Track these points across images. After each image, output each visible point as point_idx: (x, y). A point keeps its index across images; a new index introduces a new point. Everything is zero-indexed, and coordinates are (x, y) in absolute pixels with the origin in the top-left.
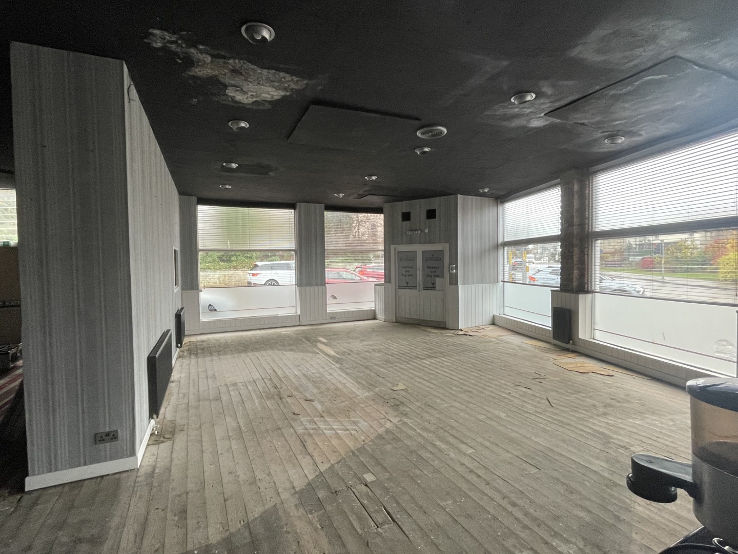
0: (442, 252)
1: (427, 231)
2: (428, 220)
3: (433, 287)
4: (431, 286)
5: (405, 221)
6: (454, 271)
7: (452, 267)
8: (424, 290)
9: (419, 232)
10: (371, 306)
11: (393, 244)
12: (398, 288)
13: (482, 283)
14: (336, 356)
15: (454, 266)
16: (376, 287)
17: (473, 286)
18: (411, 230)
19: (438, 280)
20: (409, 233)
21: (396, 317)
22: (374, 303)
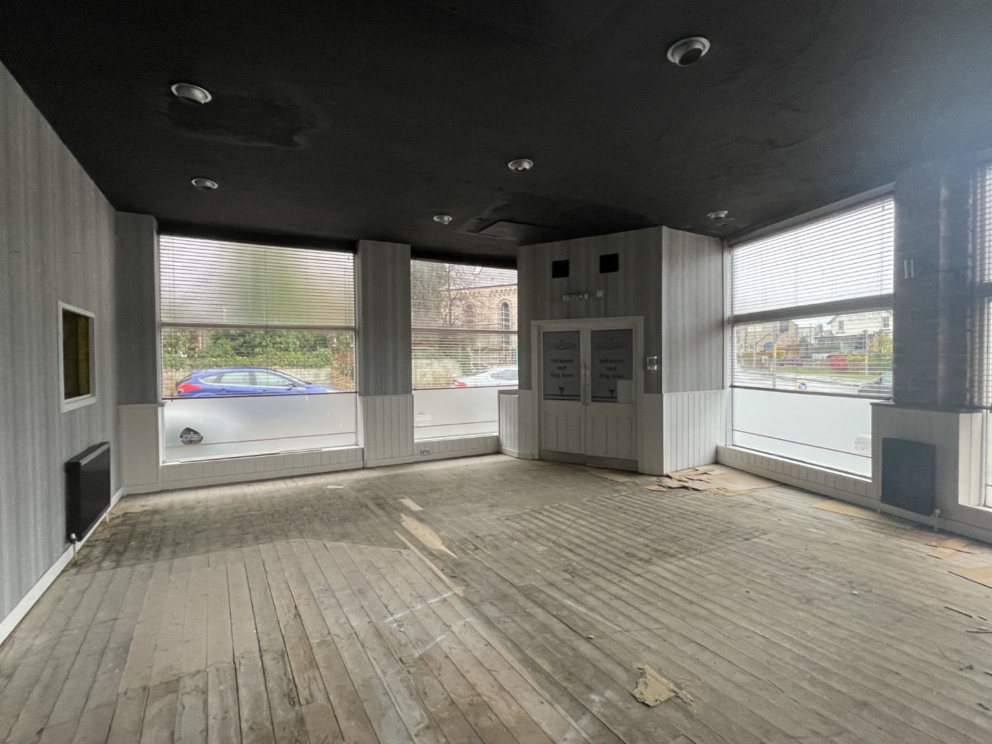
0: (628, 333)
1: (600, 294)
2: (602, 274)
3: (613, 398)
4: (609, 395)
5: (556, 277)
6: (656, 368)
7: (650, 360)
8: (593, 401)
9: (586, 296)
10: (491, 430)
11: (534, 320)
12: (545, 399)
13: (699, 390)
14: (448, 556)
15: (656, 357)
16: (501, 396)
17: (685, 394)
18: (570, 294)
19: (621, 385)
20: (566, 298)
21: (539, 450)
22: (497, 423)
